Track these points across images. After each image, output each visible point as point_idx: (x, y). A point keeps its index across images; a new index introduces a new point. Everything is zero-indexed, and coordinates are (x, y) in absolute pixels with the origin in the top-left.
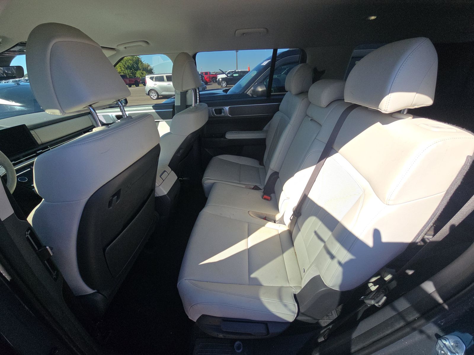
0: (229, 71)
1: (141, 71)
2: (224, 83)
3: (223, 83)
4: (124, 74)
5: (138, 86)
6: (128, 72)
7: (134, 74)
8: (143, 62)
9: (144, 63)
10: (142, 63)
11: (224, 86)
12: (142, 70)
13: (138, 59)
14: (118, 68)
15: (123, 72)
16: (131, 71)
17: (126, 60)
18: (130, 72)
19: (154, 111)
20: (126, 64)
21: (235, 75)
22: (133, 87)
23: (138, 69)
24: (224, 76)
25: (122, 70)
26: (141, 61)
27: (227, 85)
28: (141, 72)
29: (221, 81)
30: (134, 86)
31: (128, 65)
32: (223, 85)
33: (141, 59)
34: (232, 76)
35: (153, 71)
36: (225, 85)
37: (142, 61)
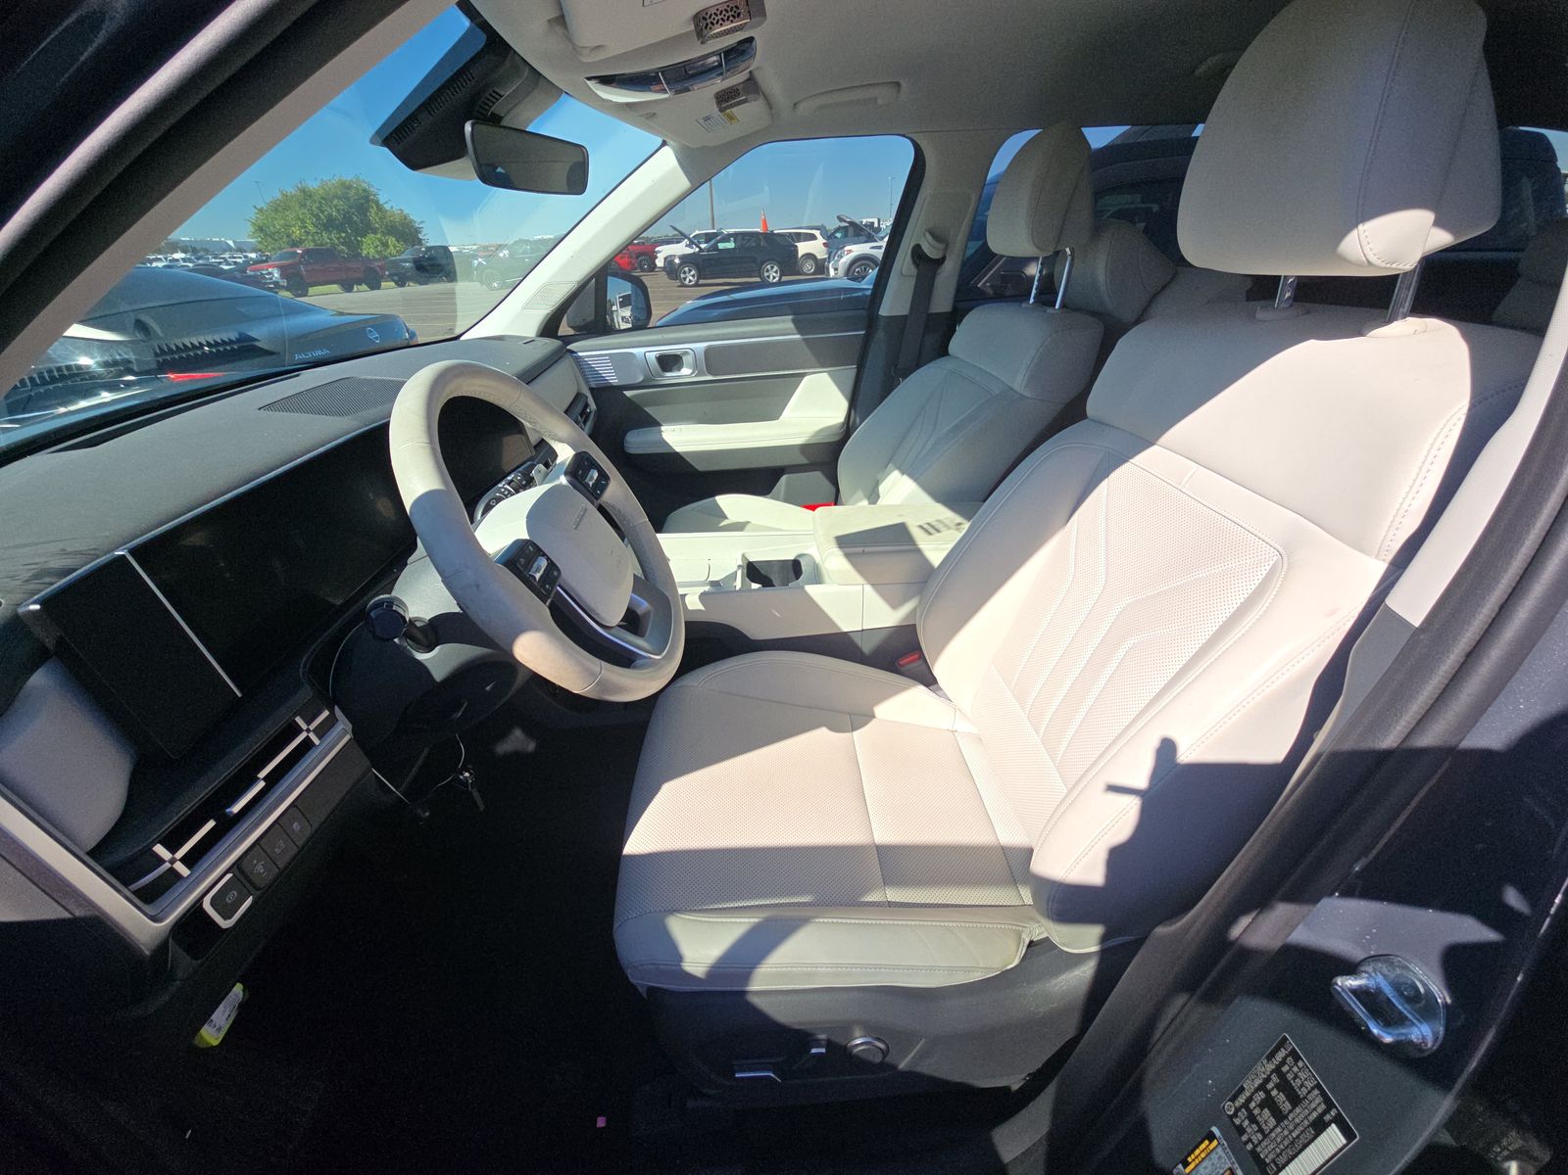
0: (697, 232)
1: (379, 236)
2: (690, 271)
3: (685, 273)
4: (316, 245)
5: (379, 288)
6: (331, 240)
7: (354, 247)
8: (385, 205)
9: (387, 207)
10: (380, 208)
11: (690, 281)
12: (383, 232)
13: (365, 194)
14: (294, 226)
15: (314, 241)
16: (343, 235)
17: (323, 198)
18: (338, 238)
19: (798, 336)
20: (322, 212)
21: (721, 246)
22: (358, 291)
23: (367, 229)
24: (681, 249)
25: (307, 233)
26: (377, 203)
27: (698, 280)
28: (380, 240)
29: (680, 265)
30: (364, 287)
31: (330, 215)
32: (685, 279)
33: (374, 195)
34: (715, 248)
35: (420, 236)
36: (694, 280)
37: (381, 202)
